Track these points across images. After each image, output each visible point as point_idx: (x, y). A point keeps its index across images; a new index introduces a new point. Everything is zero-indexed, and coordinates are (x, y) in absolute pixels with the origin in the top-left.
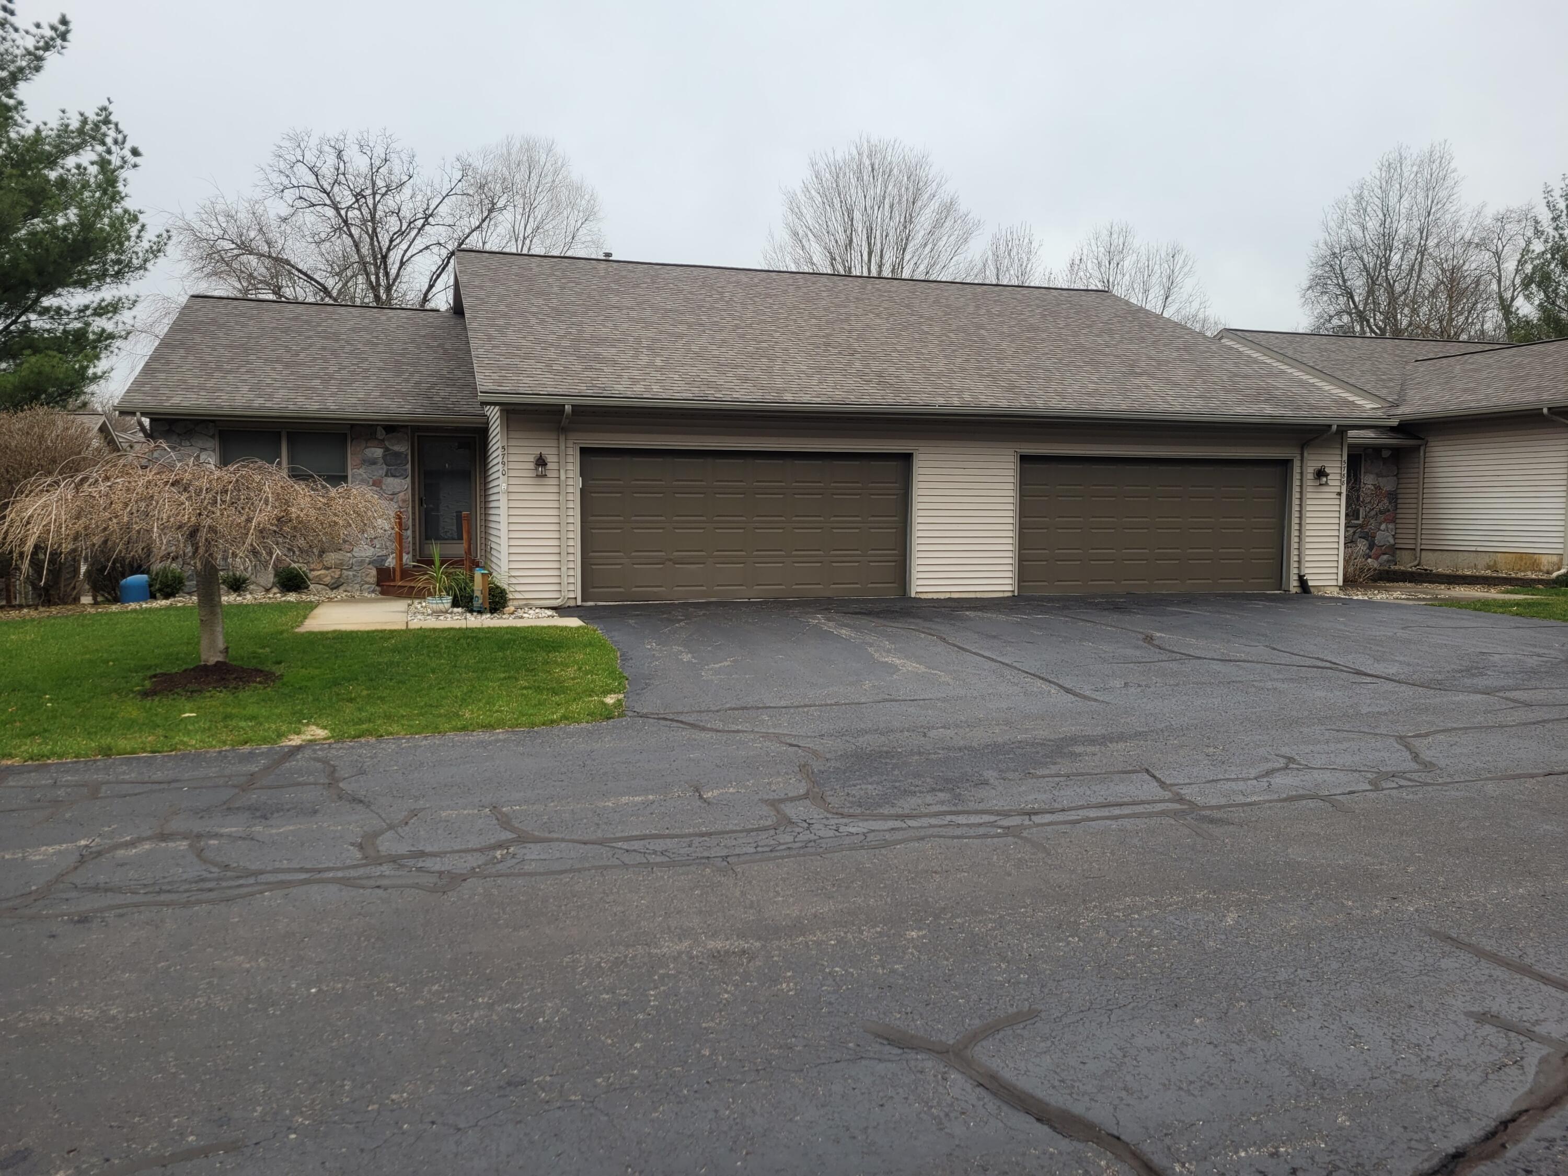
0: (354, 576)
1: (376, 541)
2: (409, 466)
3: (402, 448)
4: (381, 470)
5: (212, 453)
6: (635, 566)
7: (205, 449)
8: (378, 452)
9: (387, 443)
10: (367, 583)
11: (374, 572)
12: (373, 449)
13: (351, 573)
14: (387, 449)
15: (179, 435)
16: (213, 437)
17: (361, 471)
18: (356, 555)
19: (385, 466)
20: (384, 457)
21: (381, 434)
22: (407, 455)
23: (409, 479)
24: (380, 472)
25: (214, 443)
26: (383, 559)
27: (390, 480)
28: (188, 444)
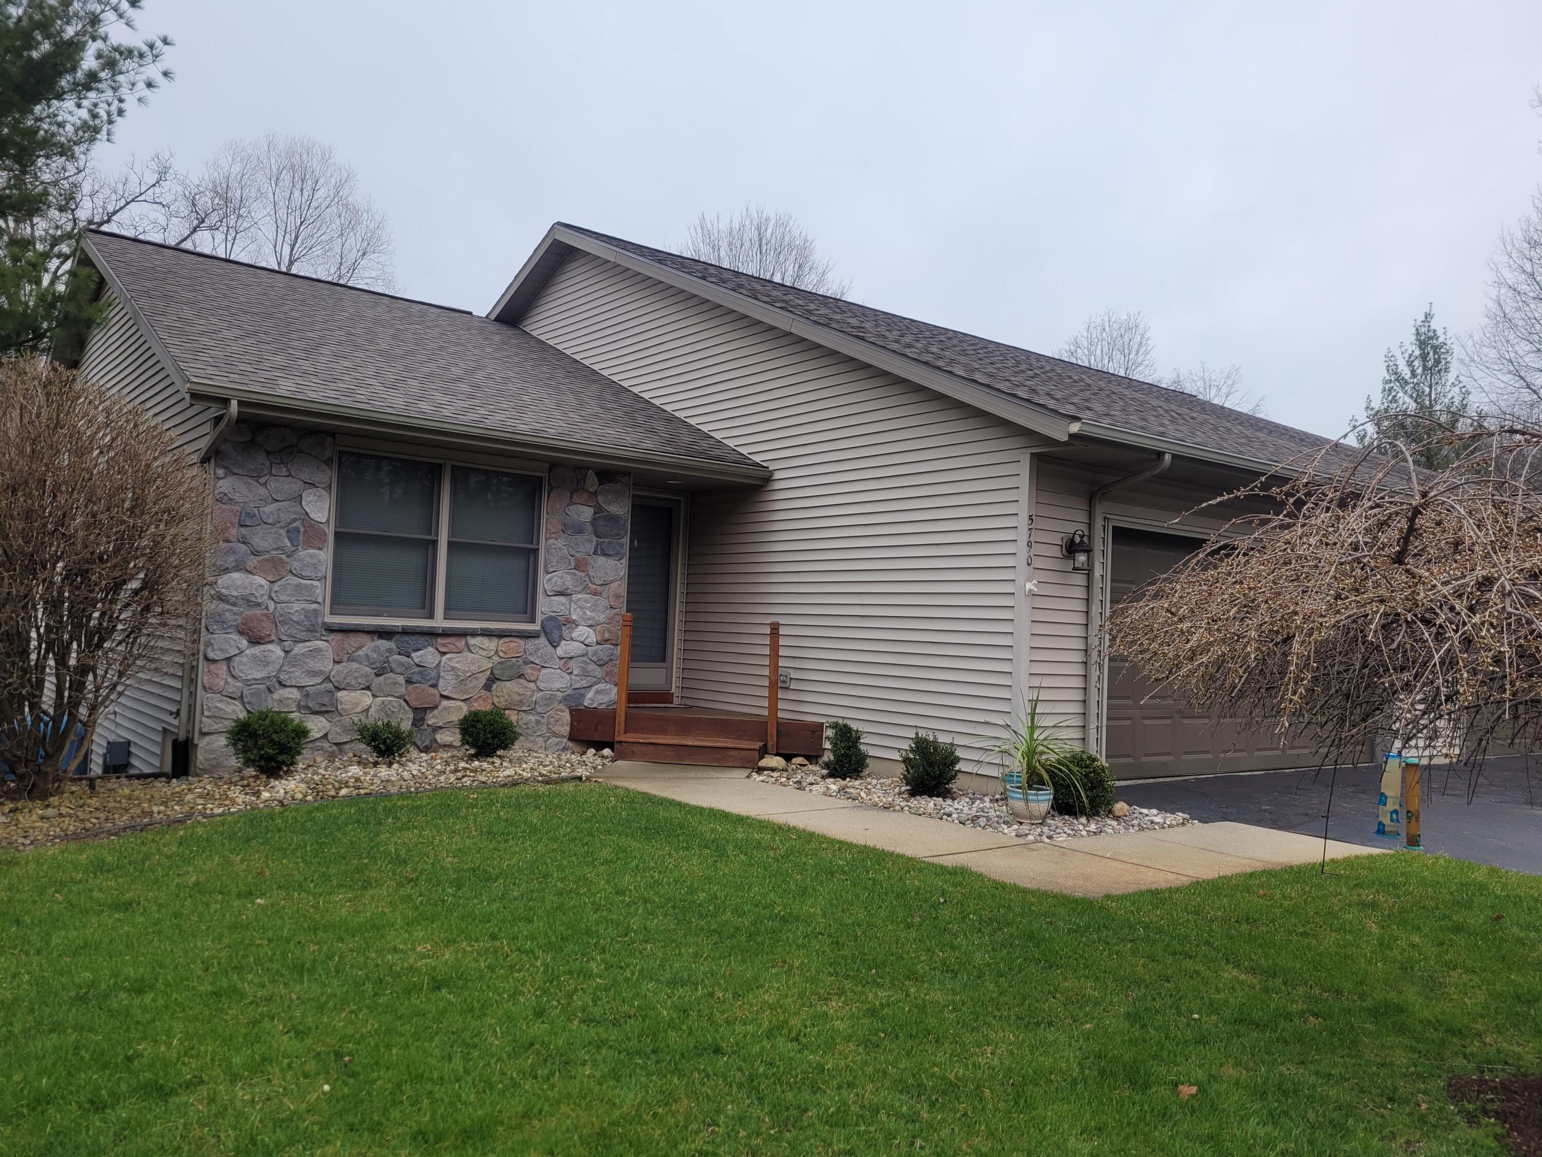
0: (538, 722)
1: (572, 664)
2: (626, 540)
3: (621, 509)
4: (587, 543)
5: (325, 494)
6: (1146, 722)
7: (314, 485)
8: (586, 513)
9: (600, 499)
10: (555, 735)
11: (567, 716)
12: (581, 508)
13: (533, 718)
14: (598, 509)
15: (268, 453)
16: (328, 462)
17: (560, 543)
18: (542, 685)
19: (595, 538)
20: (594, 521)
21: (592, 482)
22: (626, 521)
23: (625, 562)
24: (588, 546)
25: (328, 475)
26: (580, 693)
27: (601, 560)
28: (284, 471)
